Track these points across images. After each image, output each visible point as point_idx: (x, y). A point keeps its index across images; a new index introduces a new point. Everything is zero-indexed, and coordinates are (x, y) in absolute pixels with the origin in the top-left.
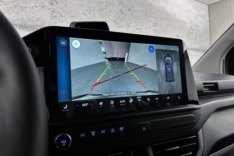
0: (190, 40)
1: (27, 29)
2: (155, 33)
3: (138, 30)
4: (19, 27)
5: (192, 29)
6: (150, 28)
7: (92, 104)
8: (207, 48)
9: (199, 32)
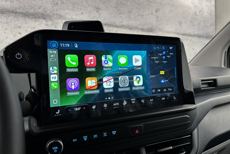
0: (193, 26)
1: (29, 17)
2: (156, 19)
3: (140, 16)
4: (22, 15)
5: (196, 14)
6: (152, 14)
7: (84, 108)
8: (211, 34)
9: (204, 17)
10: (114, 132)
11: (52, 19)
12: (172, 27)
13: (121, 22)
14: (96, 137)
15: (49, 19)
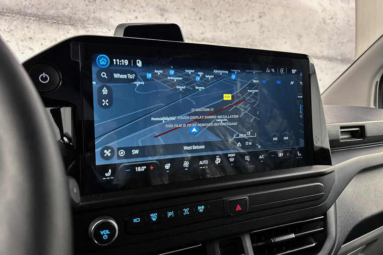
0: (321, 41)
1: (47, 22)
2: (260, 30)
3: (233, 24)
4: (34, 18)
5: (325, 23)
6: (253, 21)
7: (152, 168)
8: (349, 56)
9: (337, 28)
10: (201, 209)
11: (85, 27)
12: (285, 43)
13: (202, 34)
14: (171, 215)
15: (81, 26)
